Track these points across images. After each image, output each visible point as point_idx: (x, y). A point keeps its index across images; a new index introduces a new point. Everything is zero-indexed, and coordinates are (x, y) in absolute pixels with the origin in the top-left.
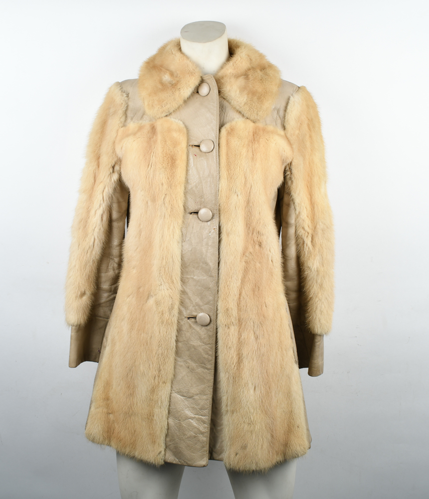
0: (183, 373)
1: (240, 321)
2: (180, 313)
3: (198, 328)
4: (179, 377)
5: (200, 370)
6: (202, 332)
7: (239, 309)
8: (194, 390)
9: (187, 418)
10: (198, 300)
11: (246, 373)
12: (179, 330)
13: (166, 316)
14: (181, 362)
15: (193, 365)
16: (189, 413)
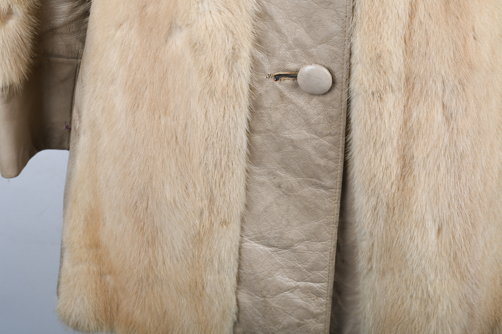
0: (266, 197)
1: (409, 81)
2: (256, 65)
3: (300, 101)
4: (259, 207)
5: (307, 191)
6: (313, 108)
7: (408, 52)
8: (294, 232)
9: (281, 290)
10: (301, 33)
11: (421, 197)
12: (255, 107)
13: (221, 76)
14: (260, 175)
15: (291, 180)
16: (283, 279)
